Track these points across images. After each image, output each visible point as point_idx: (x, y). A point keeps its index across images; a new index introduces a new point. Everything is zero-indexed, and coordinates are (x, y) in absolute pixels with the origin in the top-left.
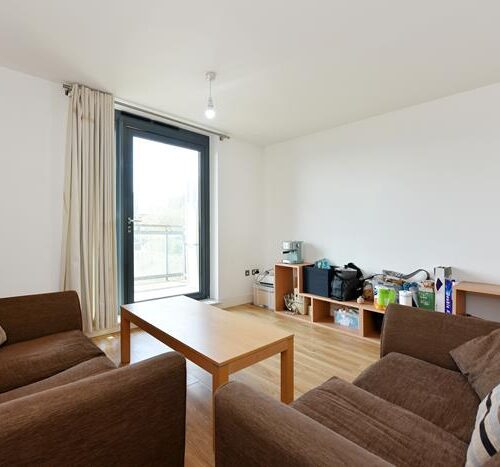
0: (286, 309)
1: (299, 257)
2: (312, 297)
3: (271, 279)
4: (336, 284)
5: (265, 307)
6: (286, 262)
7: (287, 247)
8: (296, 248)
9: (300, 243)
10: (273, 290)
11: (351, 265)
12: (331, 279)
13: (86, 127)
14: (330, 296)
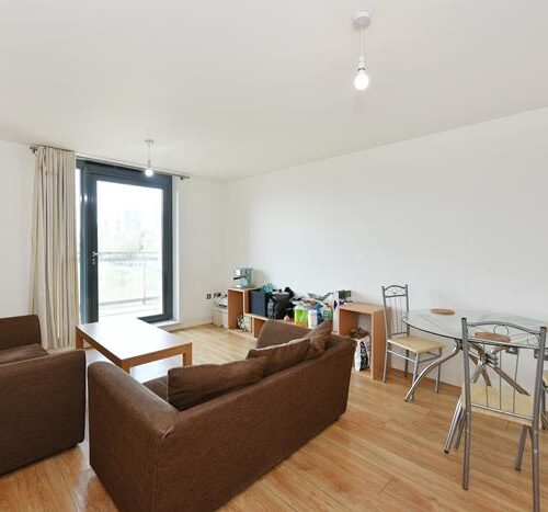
0: (238, 327)
1: (249, 281)
2: (254, 316)
3: (225, 302)
4: (270, 305)
5: (222, 326)
6: (238, 287)
7: (238, 274)
8: (246, 274)
9: (251, 270)
10: (227, 311)
11: (287, 289)
12: (267, 302)
13: (50, 181)
14: (267, 316)
